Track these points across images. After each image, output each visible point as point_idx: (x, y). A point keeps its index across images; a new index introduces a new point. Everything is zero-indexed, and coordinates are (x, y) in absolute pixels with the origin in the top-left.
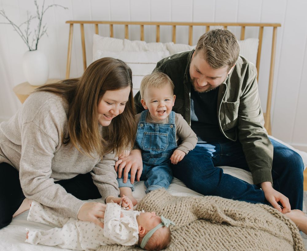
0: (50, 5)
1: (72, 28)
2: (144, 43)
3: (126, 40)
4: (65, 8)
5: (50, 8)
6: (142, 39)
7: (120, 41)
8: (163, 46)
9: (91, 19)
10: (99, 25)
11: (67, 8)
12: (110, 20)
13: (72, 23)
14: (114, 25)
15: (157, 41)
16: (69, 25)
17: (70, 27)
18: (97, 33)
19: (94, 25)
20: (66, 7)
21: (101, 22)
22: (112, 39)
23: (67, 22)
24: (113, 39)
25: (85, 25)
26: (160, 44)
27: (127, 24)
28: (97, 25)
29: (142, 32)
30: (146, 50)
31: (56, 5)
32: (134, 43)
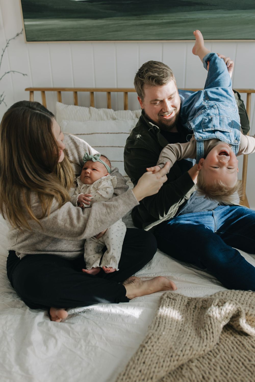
0: (7, 72)
1: (32, 96)
2: (111, 111)
3: (91, 108)
4: (24, 75)
5: (7, 74)
6: (109, 107)
7: (87, 109)
8: (132, 114)
9: (52, 86)
10: (62, 92)
11: (26, 75)
12: (72, 86)
13: (32, 90)
14: (78, 93)
15: (125, 108)
16: (28, 92)
17: (30, 95)
18: (60, 101)
19: (56, 92)
20: (24, 73)
21: (64, 89)
22: (76, 106)
23: (27, 90)
24: (78, 108)
25: (46, 92)
26: (129, 112)
27: (92, 91)
28: (60, 92)
29: (109, 99)
30: (114, 119)
31: (13, 71)
32: (101, 111)
